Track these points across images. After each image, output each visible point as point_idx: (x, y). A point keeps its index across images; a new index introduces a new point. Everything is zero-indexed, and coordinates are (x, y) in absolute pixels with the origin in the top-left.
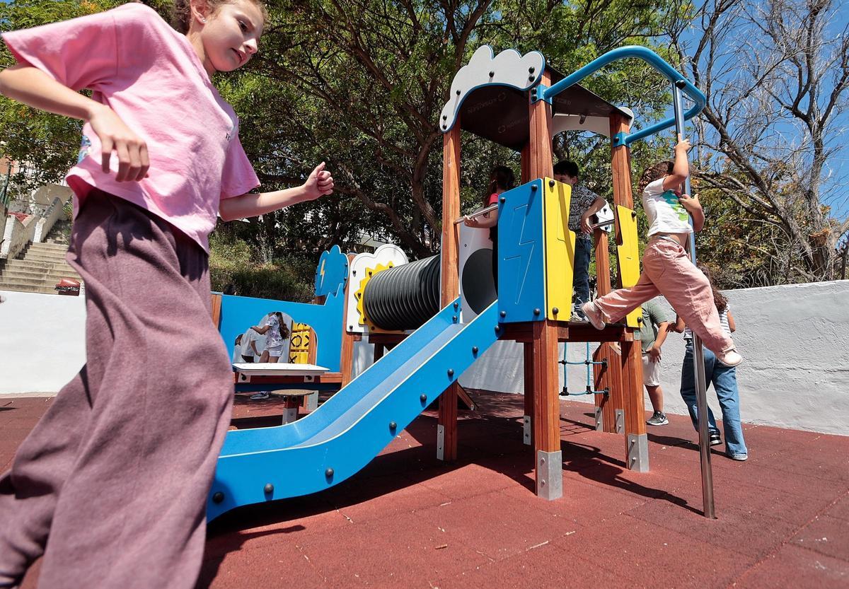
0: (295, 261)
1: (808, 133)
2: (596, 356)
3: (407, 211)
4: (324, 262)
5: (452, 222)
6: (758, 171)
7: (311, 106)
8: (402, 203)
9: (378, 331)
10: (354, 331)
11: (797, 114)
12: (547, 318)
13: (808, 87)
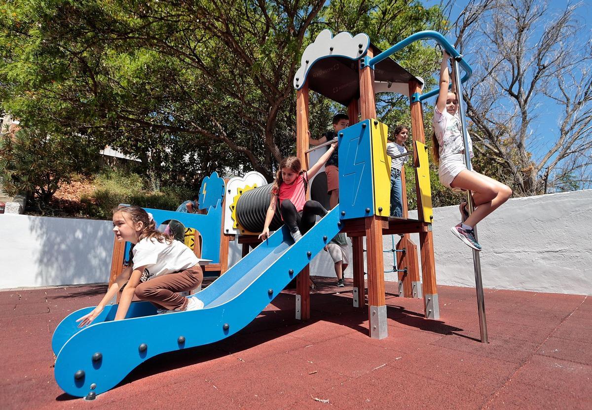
0: (178, 189)
1: (518, 107)
2: (398, 246)
3: (261, 154)
4: (205, 184)
5: (304, 152)
6: (490, 130)
7: (191, 76)
8: (257, 148)
9: (247, 233)
10: (229, 233)
11: (512, 94)
12: (375, 214)
13: (517, 78)
